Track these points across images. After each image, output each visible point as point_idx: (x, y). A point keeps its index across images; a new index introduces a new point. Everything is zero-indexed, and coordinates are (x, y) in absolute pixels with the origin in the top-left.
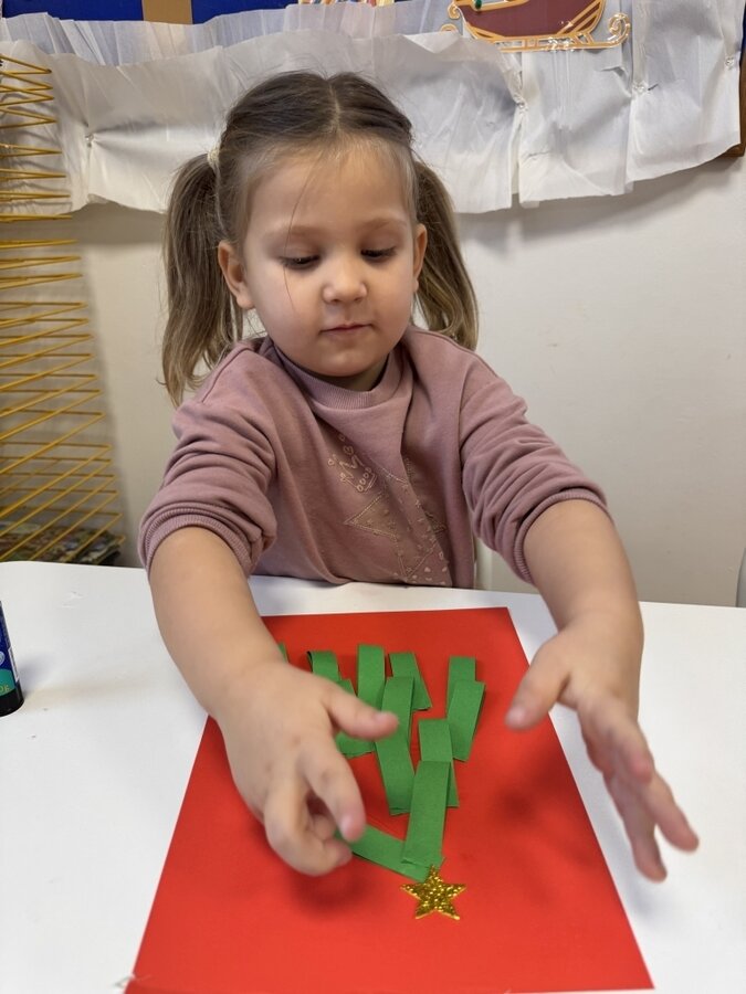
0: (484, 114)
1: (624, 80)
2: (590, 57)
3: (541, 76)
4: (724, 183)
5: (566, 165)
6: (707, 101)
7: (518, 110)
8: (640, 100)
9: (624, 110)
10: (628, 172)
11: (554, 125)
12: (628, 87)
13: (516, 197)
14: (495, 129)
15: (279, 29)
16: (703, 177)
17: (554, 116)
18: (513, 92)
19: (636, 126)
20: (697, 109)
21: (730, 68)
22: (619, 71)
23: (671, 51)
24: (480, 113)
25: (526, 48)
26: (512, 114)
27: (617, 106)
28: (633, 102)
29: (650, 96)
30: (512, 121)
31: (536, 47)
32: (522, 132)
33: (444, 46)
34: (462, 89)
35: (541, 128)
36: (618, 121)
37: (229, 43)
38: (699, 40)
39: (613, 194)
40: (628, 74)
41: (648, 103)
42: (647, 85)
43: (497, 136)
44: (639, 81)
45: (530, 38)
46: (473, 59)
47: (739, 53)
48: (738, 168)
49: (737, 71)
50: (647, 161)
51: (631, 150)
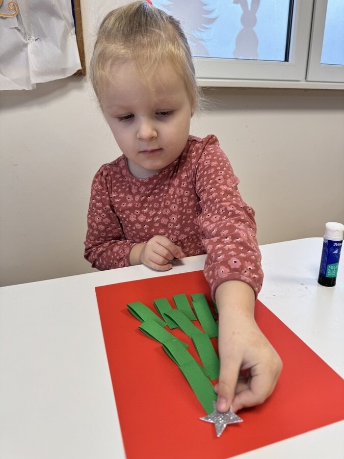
1: (22, 33)
2: (2, 21)
4: (81, 87)
6: (64, 47)
8: (32, 45)
9: (25, 49)
10: (32, 79)
12: (25, 38)
16: (71, 84)
19: (32, 57)
20: (59, 51)
21: (72, 35)
22: (19, 30)
27: (20, 47)
28: (30, 47)
29: (36, 43)
36: (23, 54)
38: (53, 19)
39: (26, 89)
40: (23, 31)
41: (36, 47)
42: (33, 38)
44: (30, 35)
47: (74, 28)
49: (74, 36)
50: (40, 74)
51: (31, 69)
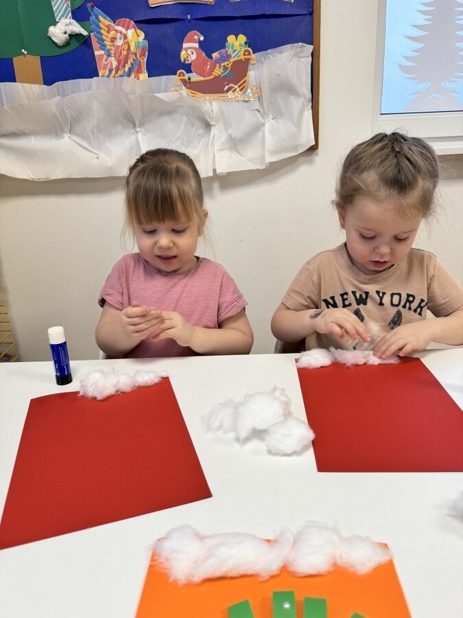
0: (196, 130)
1: (261, 114)
2: (244, 104)
3: (222, 113)
4: (311, 162)
5: (238, 155)
6: (299, 124)
7: (212, 128)
8: (269, 124)
9: (263, 128)
10: (266, 158)
11: (230, 136)
12: (263, 118)
13: (214, 171)
14: (202, 137)
15: (90, 89)
16: (302, 159)
17: (230, 131)
18: (209, 120)
19: (268, 136)
20: (294, 129)
21: (308, 110)
22: (259, 111)
23: (280, 102)
24: (194, 129)
25: (214, 99)
26: (210, 130)
27: (258, 127)
28: (266, 125)
29: (273, 122)
30: (209, 135)
31: (218, 99)
32: (215, 139)
33: (174, 99)
34: (184, 118)
35: (224, 137)
36: (260, 134)
37: (64, 95)
38: (292, 97)
39: (260, 168)
40: (262, 112)
41: (273, 125)
42: (271, 117)
43: (203, 140)
44: (268, 115)
45: (215, 95)
46: (188, 104)
47: (311, 103)
48: (317, 155)
49: (310, 111)
50: (274, 152)
51: (267, 148)
